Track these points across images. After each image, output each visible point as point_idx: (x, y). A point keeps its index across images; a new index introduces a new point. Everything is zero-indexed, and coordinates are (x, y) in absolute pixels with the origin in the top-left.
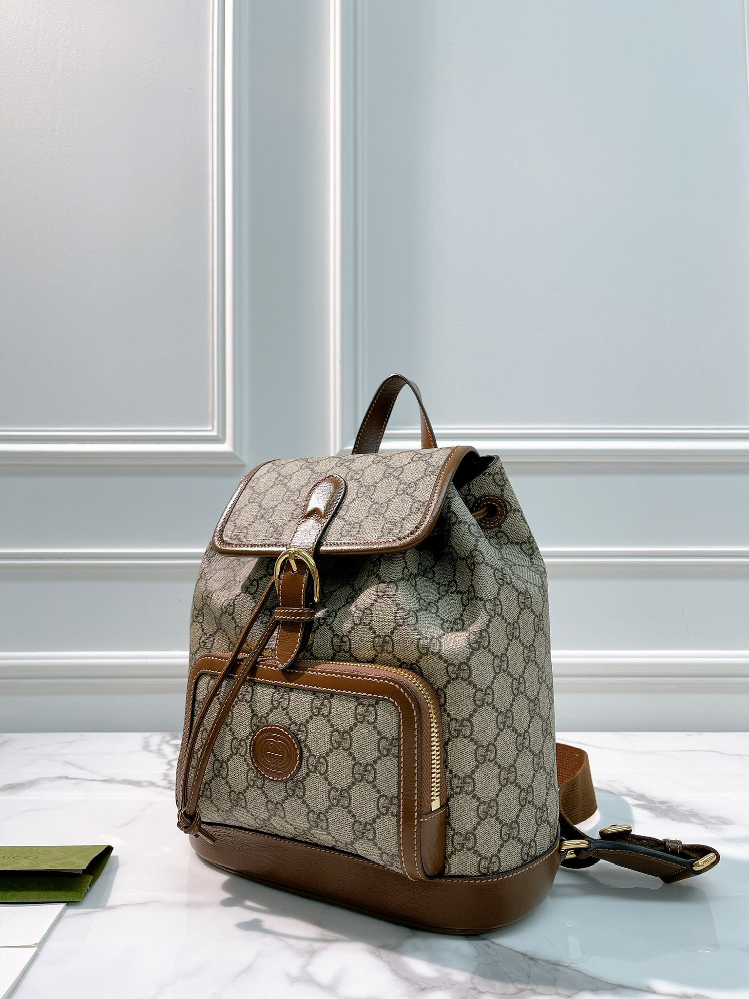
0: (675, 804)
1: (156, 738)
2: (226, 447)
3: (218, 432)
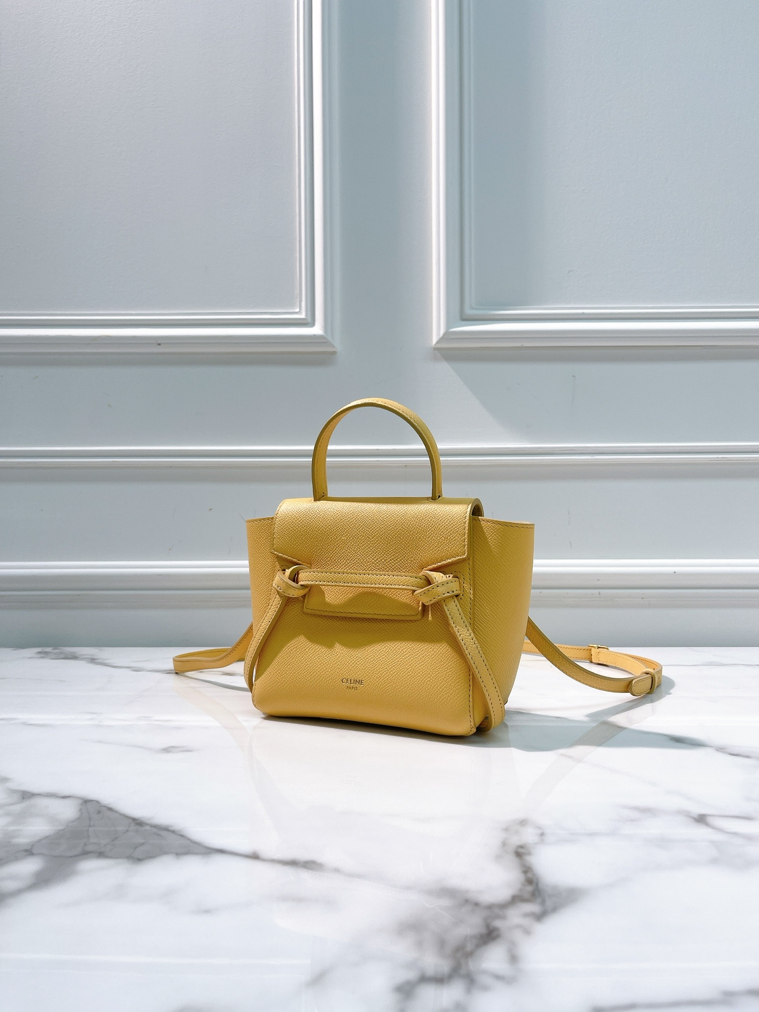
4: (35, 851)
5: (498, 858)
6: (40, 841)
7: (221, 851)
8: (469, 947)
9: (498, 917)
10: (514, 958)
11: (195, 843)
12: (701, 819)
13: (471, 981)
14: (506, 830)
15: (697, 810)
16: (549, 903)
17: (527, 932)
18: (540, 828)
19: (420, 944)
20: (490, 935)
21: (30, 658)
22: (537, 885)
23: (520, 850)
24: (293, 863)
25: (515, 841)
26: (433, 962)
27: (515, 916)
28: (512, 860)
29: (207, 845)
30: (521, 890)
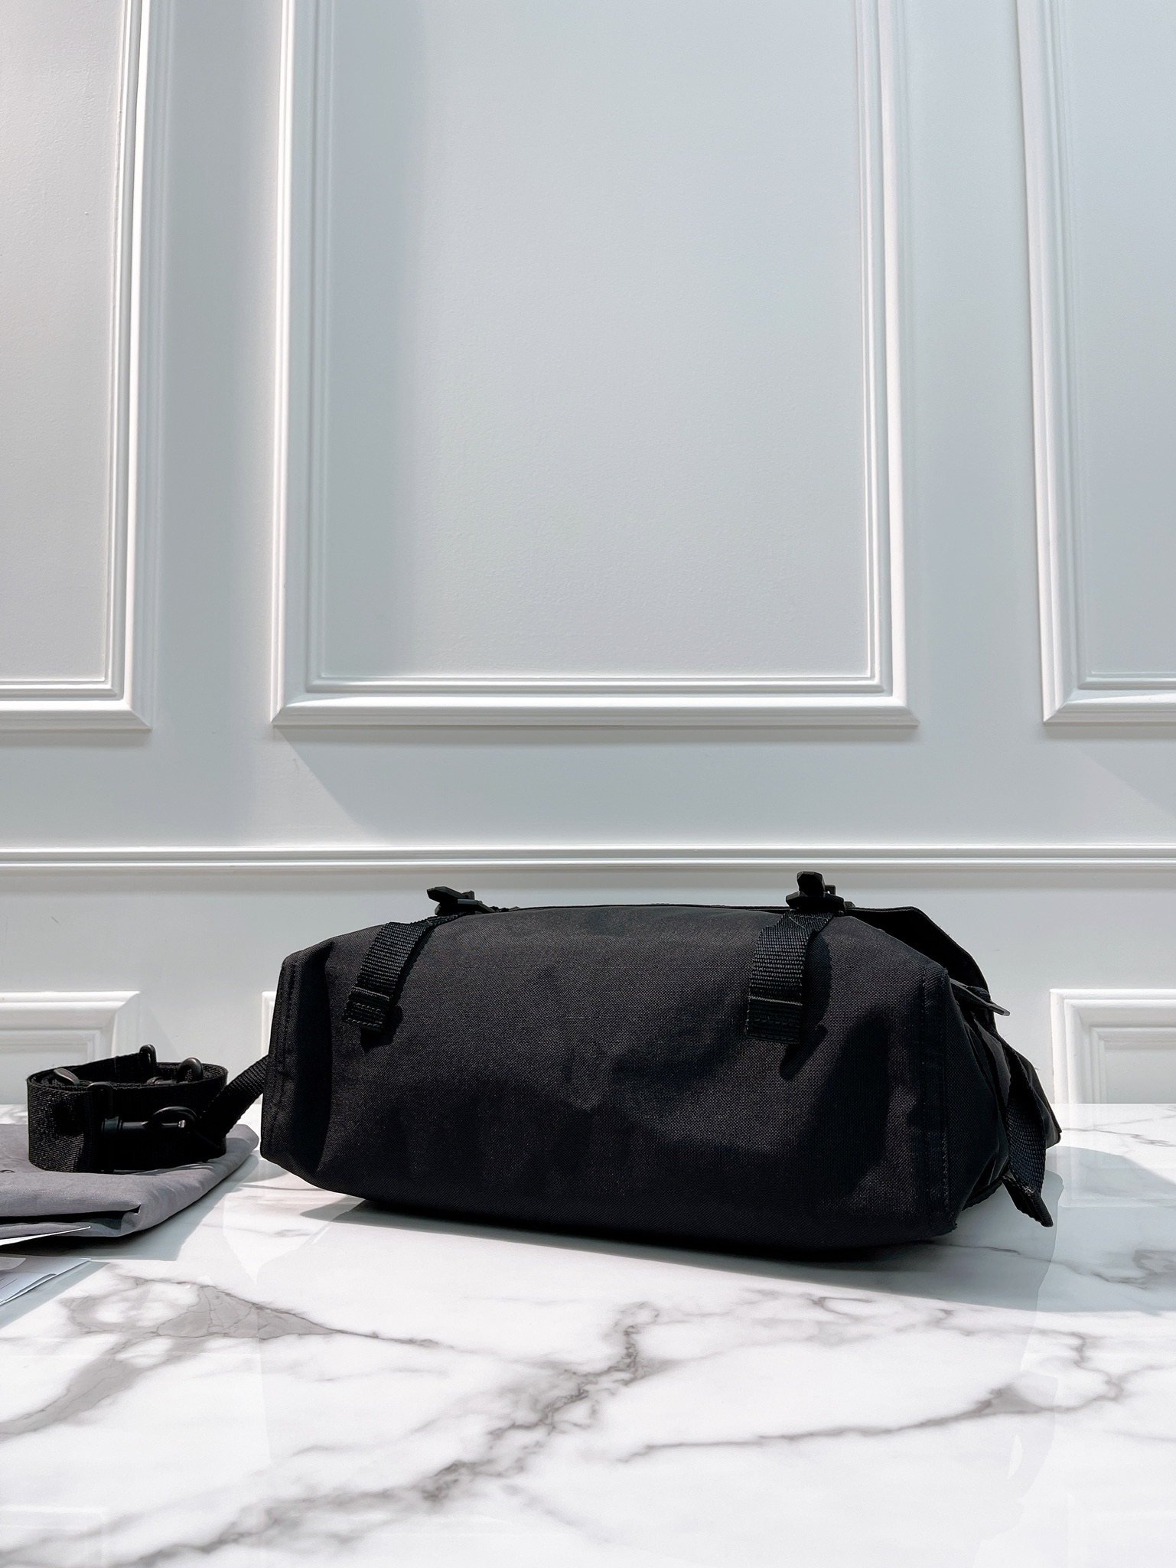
2: (123, 705)
3: (112, 685)
4: (161, 1333)
5: (606, 1337)
6: (164, 1324)
7: (343, 1332)
8: (559, 1404)
9: (591, 1383)
10: (594, 1412)
11: (316, 1324)
12: (820, 1303)
13: (553, 1428)
14: (623, 1312)
16: (640, 1372)
17: (612, 1393)
18: (656, 1310)
19: (516, 1403)
20: (580, 1395)
22: (635, 1358)
23: (631, 1330)
24: (411, 1342)
25: (628, 1321)
26: (524, 1415)
27: (606, 1382)
29: (326, 1326)
30: (618, 1362)
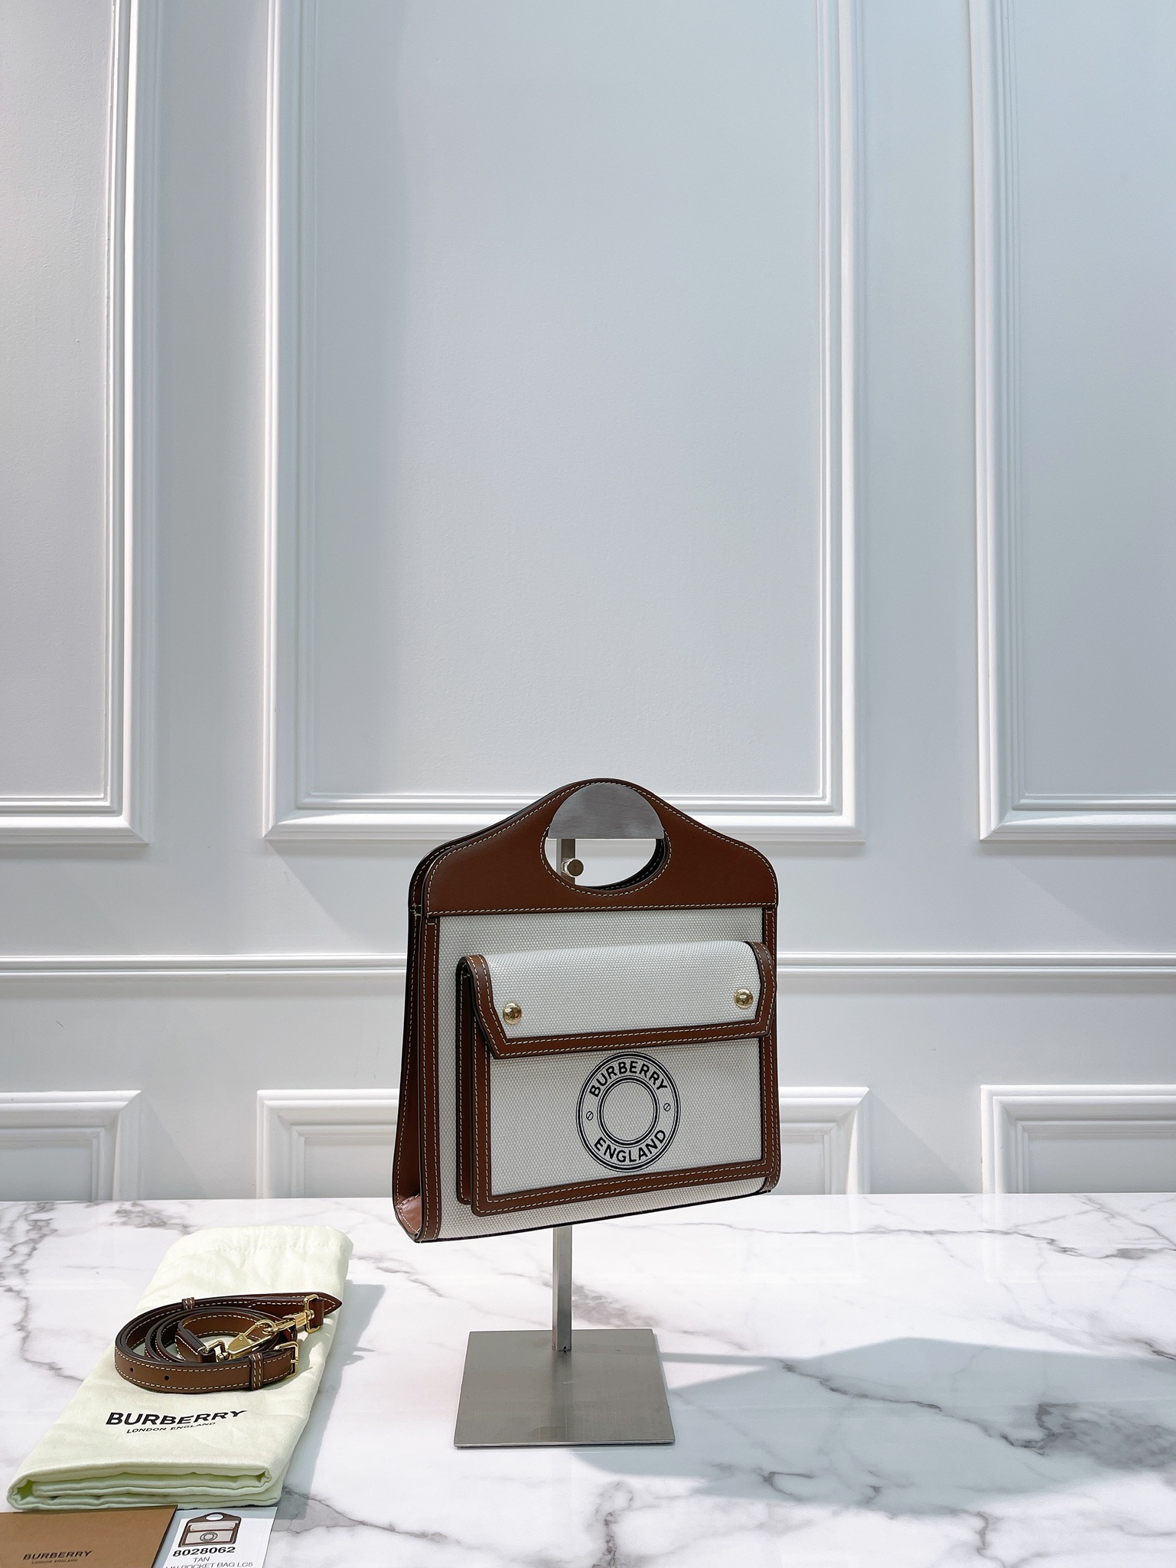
0: (609, 1300)
1: (13, 1210)
2: (120, 822)
3: (112, 802)
5: (589, 1527)
7: (363, 1523)
11: (340, 1514)
12: (769, 1479)
14: (602, 1495)
15: (769, 1466)
21: (112, 1224)
22: (614, 1555)
23: (610, 1518)
24: (422, 1535)
25: (607, 1508)
28: (601, 1526)
29: (348, 1516)
30: (601, 1559)
